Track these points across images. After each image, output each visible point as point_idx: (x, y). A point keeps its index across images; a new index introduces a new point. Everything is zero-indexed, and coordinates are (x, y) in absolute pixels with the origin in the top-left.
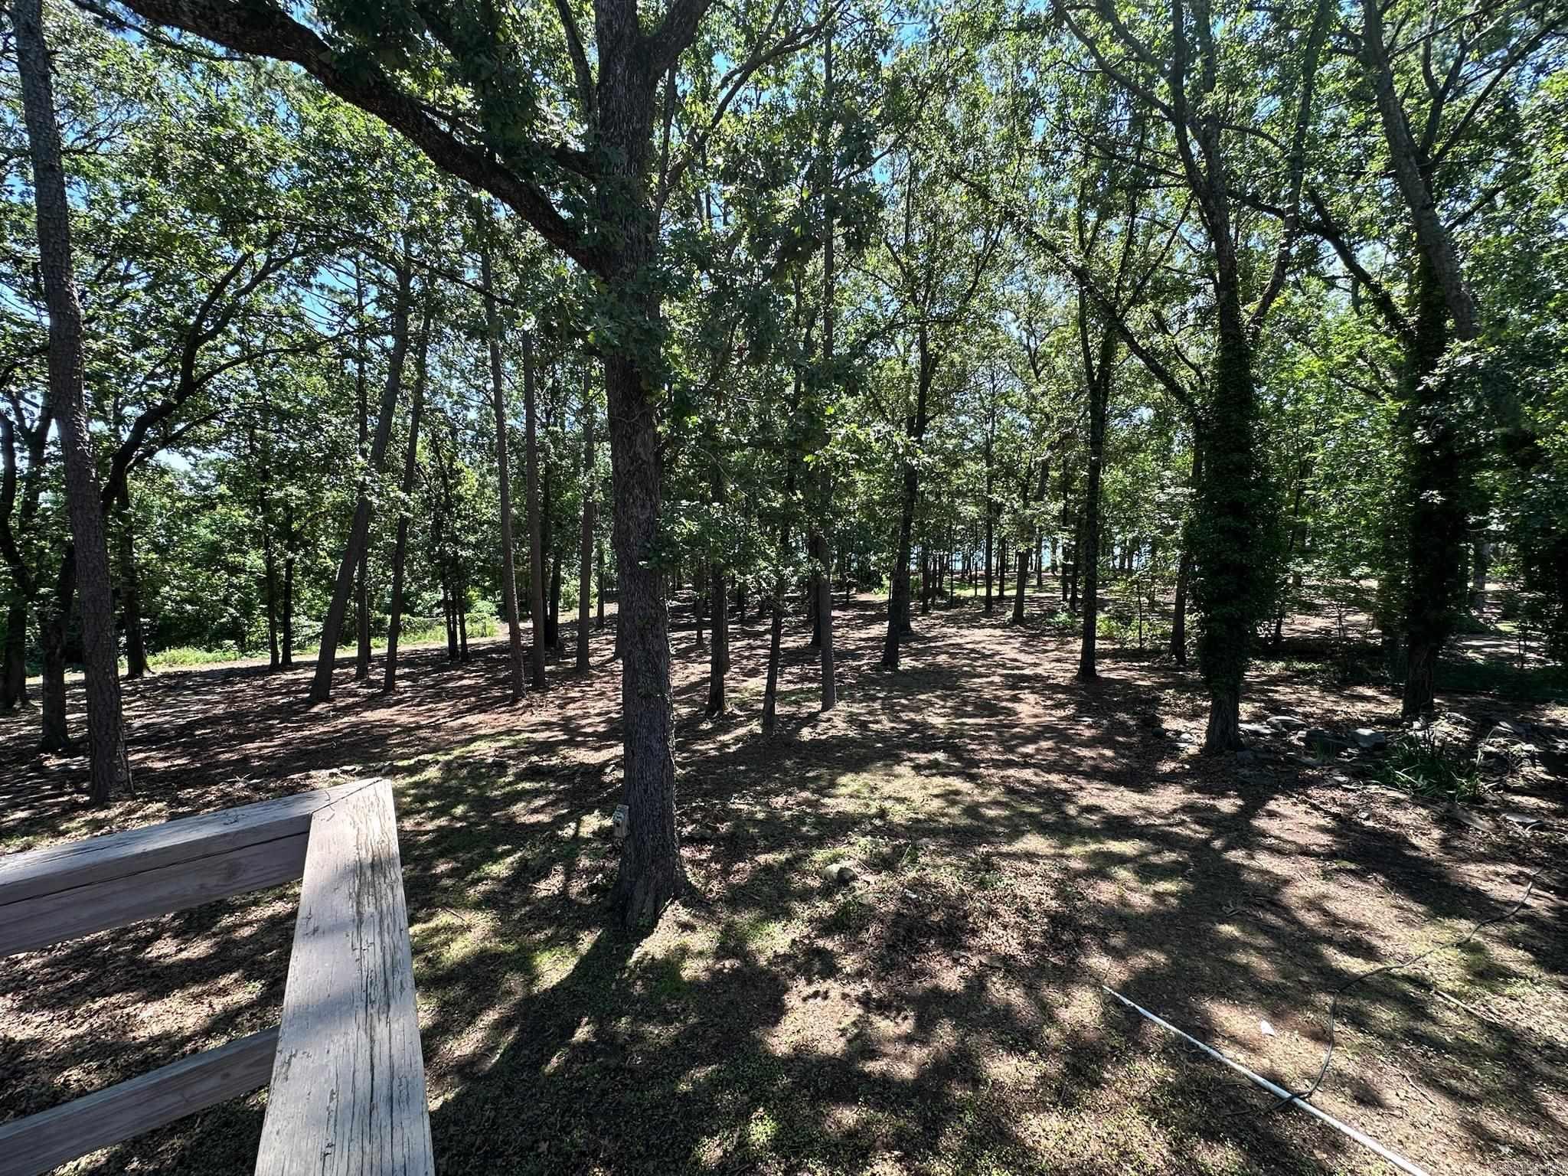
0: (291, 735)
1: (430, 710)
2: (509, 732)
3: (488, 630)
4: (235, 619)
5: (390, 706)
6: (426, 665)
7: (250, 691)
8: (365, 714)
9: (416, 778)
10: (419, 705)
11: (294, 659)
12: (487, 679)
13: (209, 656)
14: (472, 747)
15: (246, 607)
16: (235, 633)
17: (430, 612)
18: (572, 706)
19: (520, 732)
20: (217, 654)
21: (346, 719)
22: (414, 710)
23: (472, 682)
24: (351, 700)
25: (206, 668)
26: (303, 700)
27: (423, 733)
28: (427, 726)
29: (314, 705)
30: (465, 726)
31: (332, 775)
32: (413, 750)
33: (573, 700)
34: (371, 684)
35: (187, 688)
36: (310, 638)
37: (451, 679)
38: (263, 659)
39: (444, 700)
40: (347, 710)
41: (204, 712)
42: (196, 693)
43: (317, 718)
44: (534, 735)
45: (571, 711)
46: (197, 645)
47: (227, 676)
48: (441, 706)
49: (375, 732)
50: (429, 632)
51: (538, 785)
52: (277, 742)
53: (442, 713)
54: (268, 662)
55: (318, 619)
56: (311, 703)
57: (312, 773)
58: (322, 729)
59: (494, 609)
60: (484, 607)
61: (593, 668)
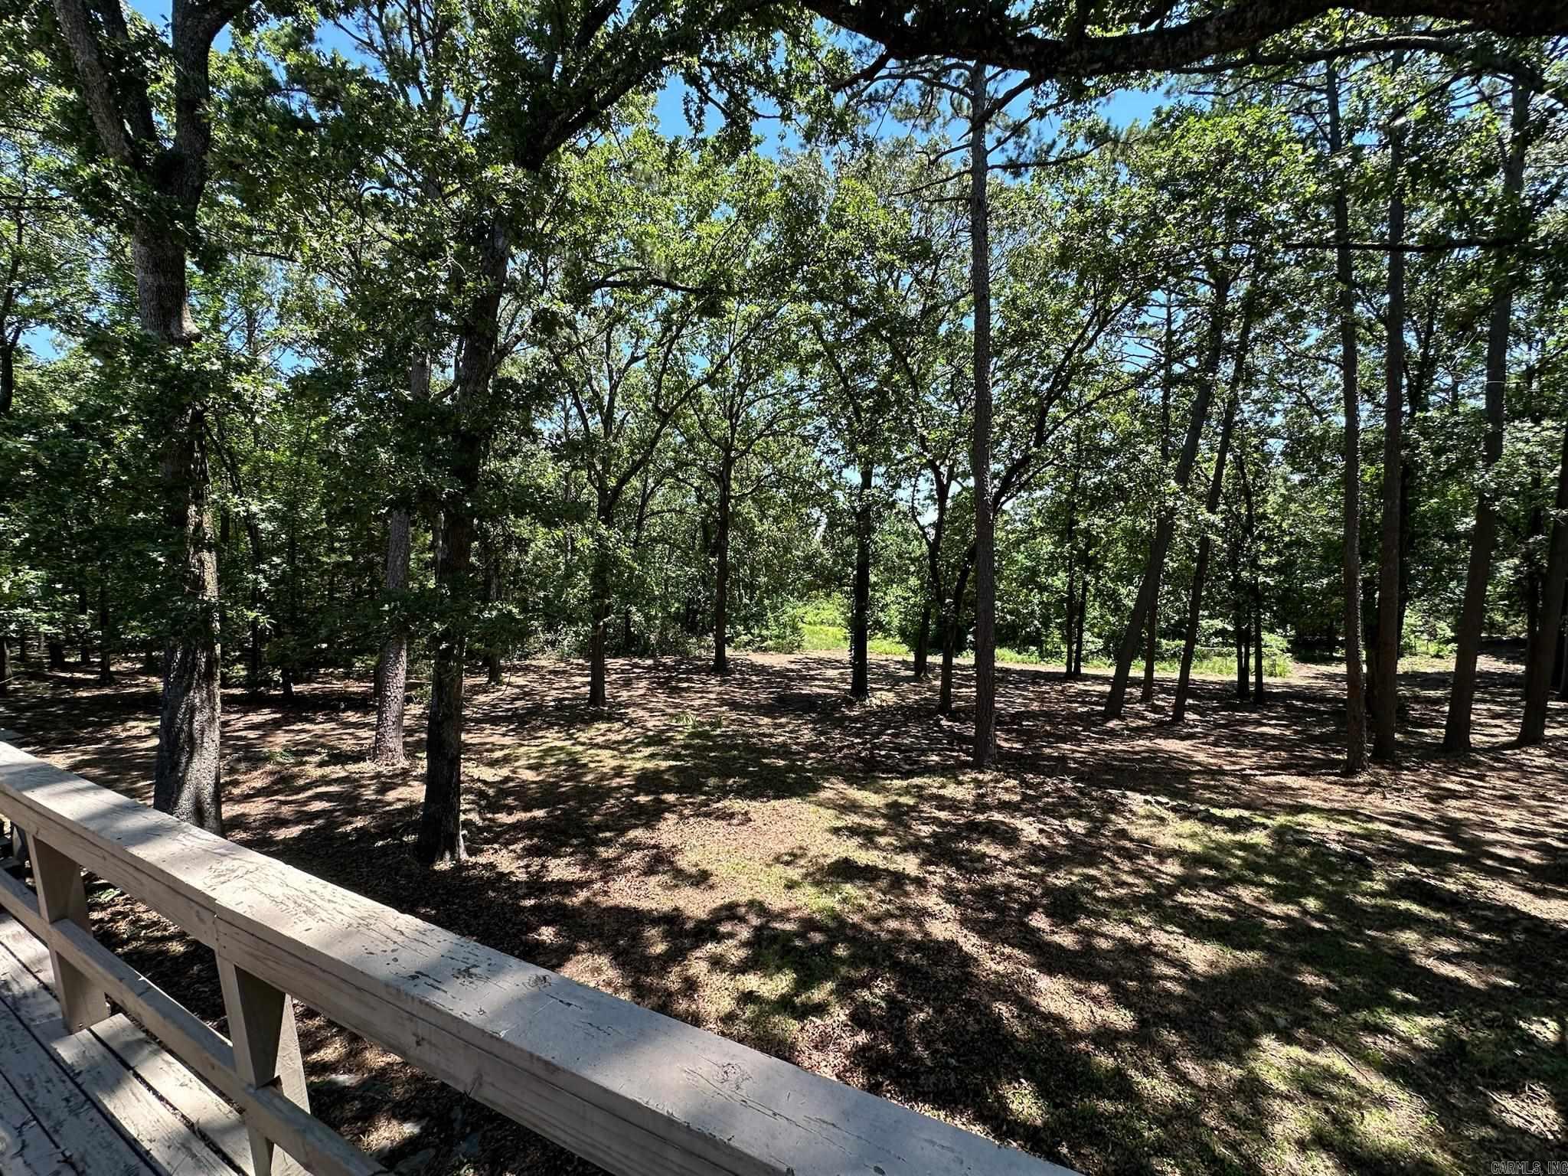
0: (1096, 746)
1: (1229, 754)
2: (1353, 814)
3: (1278, 670)
4: (1038, 629)
5: (1183, 738)
6: (1211, 699)
7: (1053, 695)
8: (1157, 741)
9: (1239, 837)
10: (1215, 744)
11: (1083, 670)
12: (1296, 732)
13: (1020, 657)
14: (1302, 818)
15: (1046, 622)
16: (1036, 640)
17: (1208, 640)
18: (1452, 803)
19: (1371, 819)
20: (1024, 656)
21: (1141, 742)
22: (1213, 750)
23: (1277, 732)
24: (1141, 722)
25: (1018, 667)
26: (1099, 713)
27: (1230, 781)
28: (1232, 773)
29: (1108, 720)
30: (1281, 789)
31: (1147, 802)
32: (1222, 798)
33: (1453, 795)
34: (1156, 709)
35: (1010, 682)
36: (1092, 653)
37: (1245, 722)
38: (1059, 667)
39: (1245, 747)
40: (1139, 732)
41: (1025, 705)
42: (1017, 688)
43: (1113, 734)
44: (1398, 831)
45: (1454, 809)
46: (1011, 647)
47: (1036, 677)
48: (1242, 752)
49: (1174, 763)
50: (1206, 662)
51: (1437, 916)
52: (1085, 749)
53: (1247, 762)
54: (1064, 669)
55: (1099, 636)
56: (1107, 716)
57: (1128, 793)
58: (1121, 747)
59: (1285, 645)
60: (1274, 641)
61: (1475, 750)
